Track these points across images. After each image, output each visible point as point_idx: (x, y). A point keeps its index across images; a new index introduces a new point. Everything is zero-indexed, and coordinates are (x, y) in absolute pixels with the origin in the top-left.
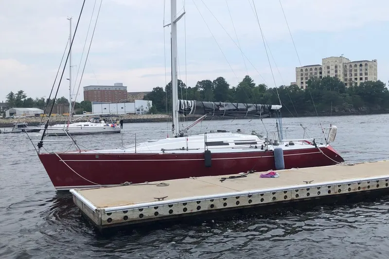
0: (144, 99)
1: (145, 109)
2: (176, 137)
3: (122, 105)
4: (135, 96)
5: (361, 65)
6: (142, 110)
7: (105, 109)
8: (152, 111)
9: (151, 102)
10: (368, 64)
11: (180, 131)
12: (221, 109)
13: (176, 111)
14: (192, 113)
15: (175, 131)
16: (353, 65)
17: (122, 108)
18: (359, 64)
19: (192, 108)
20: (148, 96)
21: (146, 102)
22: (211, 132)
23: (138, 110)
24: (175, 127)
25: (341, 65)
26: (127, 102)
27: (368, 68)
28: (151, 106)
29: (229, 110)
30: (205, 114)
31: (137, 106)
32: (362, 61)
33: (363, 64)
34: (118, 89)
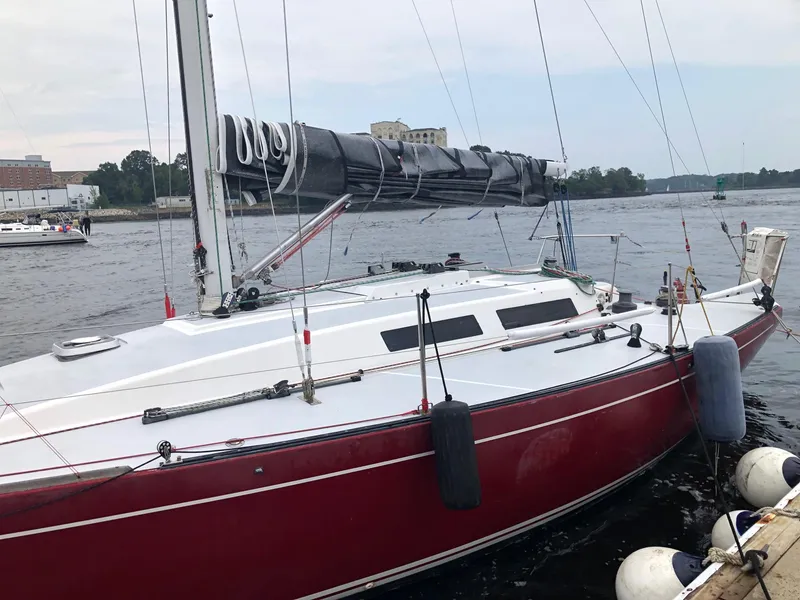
0: (84, 183)
1: (87, 201)
2: (221, 313)
3: (43, 193)
4: (67, 177)
5: (425, 135)
6: (82, 202)
7: (11, 200)
8: (99, 204)
9: (97, 188)
10: (436, 133)
11: (237, 281)
12: (407, 169)
13: (208, 174)
14: (290, 185)
15: (211, 283)
16: (414, 134)
17: (44, 198)
18: (422, 133)
19: (290, 161)
20: (90, 178)
21: (88, 188)
22: (371, 272)
23: (75, 202)
24: (211, 259)
25: (398, 134)
26: (52, 188)
27: (436, 139)
28: (99, 195)
29: (435, 175)
30: (345, 193)
31: (72, 195)
32: (426, 130)
33: (429, 133)
34: (33, 165)
